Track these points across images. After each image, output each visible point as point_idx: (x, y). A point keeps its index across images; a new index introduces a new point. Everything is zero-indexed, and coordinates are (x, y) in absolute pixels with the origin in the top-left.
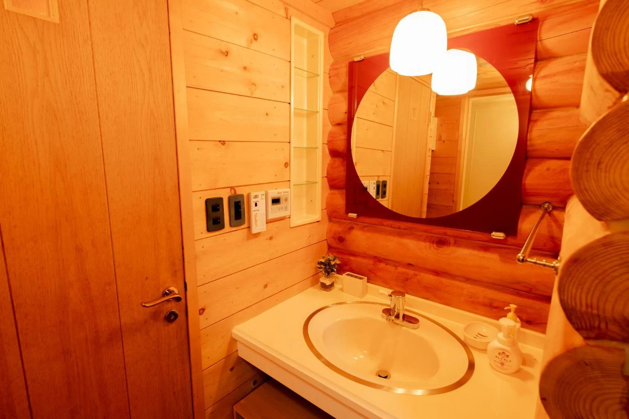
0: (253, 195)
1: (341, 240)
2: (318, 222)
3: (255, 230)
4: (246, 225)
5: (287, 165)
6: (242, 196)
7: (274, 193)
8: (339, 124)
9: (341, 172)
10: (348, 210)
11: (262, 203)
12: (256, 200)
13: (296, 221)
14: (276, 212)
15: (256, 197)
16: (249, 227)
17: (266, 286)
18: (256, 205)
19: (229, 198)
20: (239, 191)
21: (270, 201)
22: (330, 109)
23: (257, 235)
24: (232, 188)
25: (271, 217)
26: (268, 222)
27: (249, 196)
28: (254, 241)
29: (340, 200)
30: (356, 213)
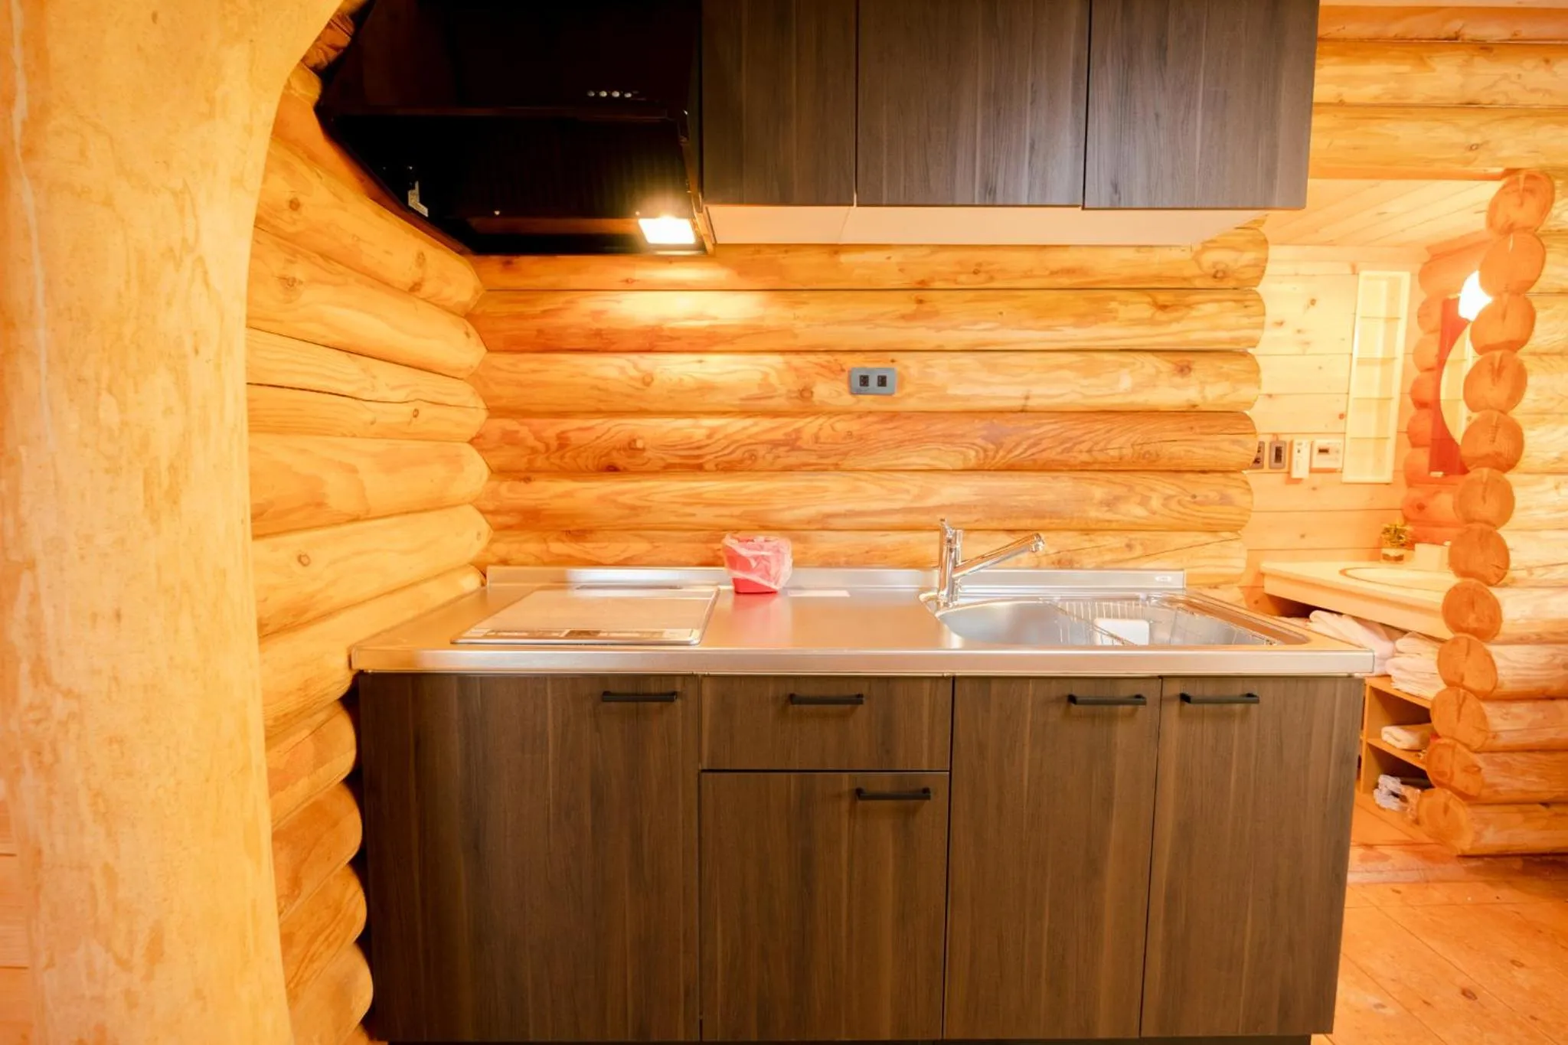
0: (1296, 442)
1: (1421, 507)
2: (1387, 484)
3: (1295, 475)
4: (1286, 469)
5: (1342, 416)
6: (1285, 443)
7: (1322, 442)
8: (1429, 370)
9: (1426, 426)
10: (1432, 469)
11: (1305, 452)
12: (1299, 447)
13: (1349, 476)
14: (1321, 462)
15: (1300, 444)
16: (1289, 473)
17: (1303, 536)
18: (1299, 451)
19: (1271, 444)
20: (1283, 438)
21: (1316, 451)
22: (1417, 353)
23: (1298, 481)
24: (1274, 434)
25: (1315, 465)
26: (1312, 471)
27: (1291, 444)
28: (1293, 488)
29: (1423, 457)
30: (1440, 471)
